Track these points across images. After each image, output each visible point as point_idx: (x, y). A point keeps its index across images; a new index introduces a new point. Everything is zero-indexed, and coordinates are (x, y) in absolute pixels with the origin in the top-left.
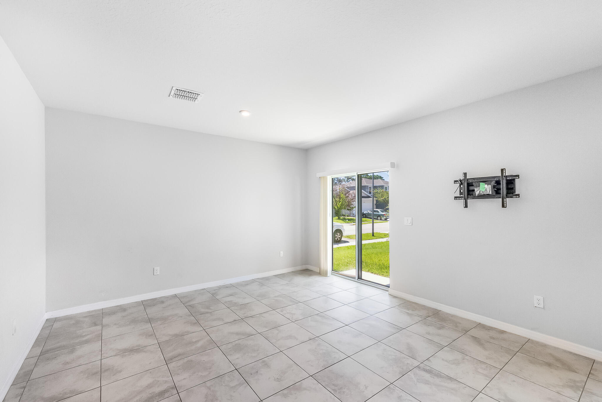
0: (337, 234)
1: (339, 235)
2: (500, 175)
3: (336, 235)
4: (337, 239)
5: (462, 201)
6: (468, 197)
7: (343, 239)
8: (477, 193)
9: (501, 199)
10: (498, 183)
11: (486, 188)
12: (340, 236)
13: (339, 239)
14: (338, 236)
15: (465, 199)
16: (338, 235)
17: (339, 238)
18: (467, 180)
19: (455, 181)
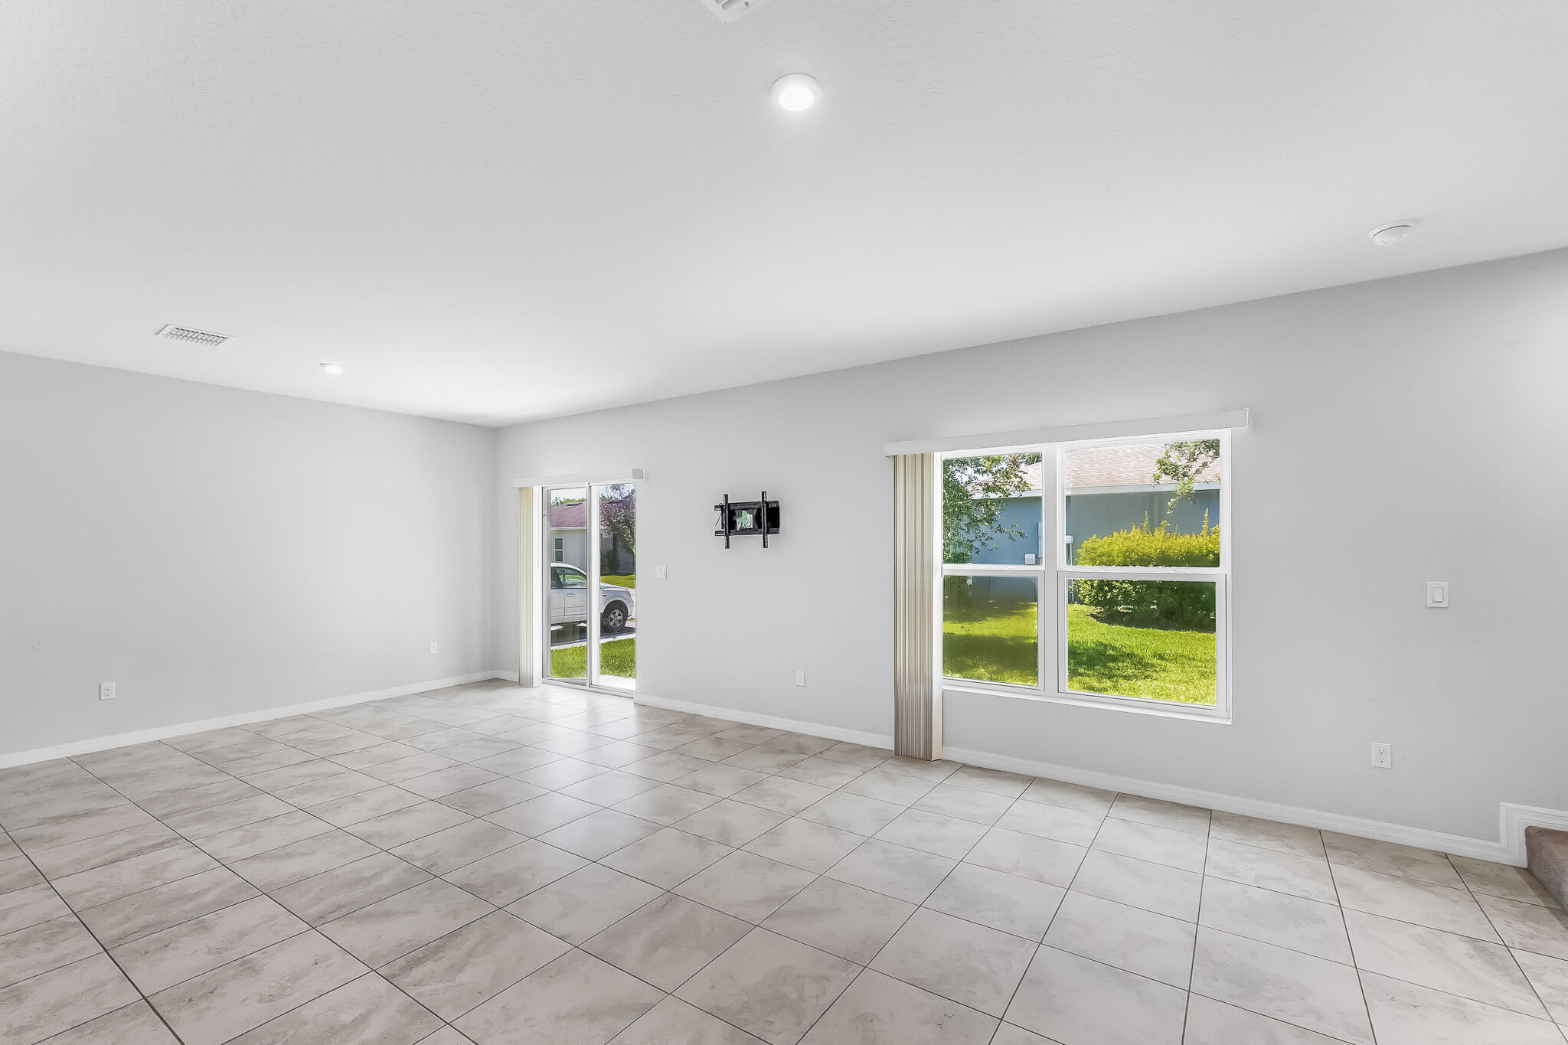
0: (614, 613)
1: (619, 615)
2: (761, 500)
3: (612, 616)
4: (615, 625)
5: (724, 538)
6: (730, 532)
7: (628, 624)
8: (739, 526)
9: (762, 535)
10: (759, 510)
11: (746, 520)
12: (621, 618)
13: (618, 625)
14: (617, 616)
15: (726, 535)
16: (617, 614)
17: (620, 621)
18: (729, 506)
19: (716, 507)
